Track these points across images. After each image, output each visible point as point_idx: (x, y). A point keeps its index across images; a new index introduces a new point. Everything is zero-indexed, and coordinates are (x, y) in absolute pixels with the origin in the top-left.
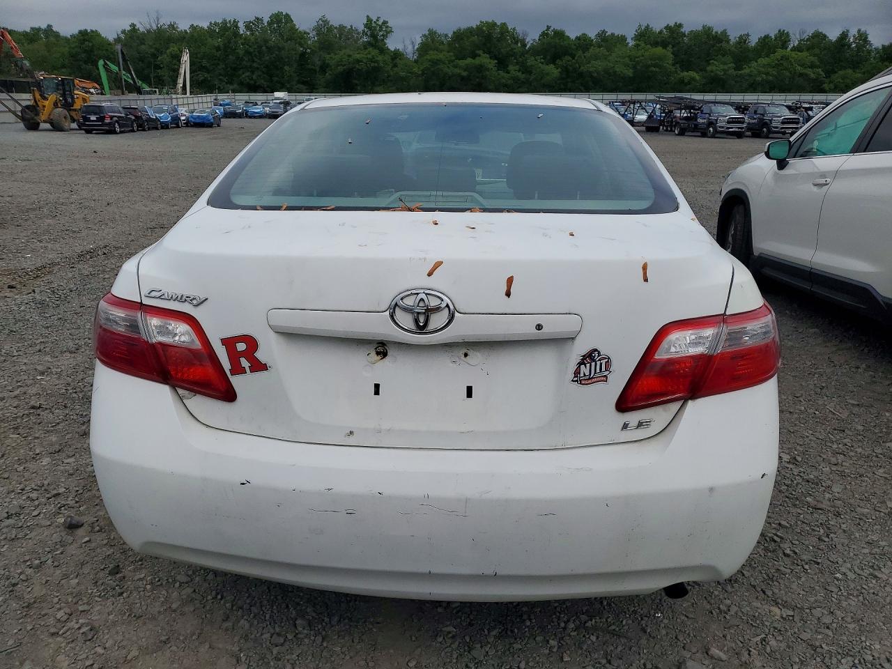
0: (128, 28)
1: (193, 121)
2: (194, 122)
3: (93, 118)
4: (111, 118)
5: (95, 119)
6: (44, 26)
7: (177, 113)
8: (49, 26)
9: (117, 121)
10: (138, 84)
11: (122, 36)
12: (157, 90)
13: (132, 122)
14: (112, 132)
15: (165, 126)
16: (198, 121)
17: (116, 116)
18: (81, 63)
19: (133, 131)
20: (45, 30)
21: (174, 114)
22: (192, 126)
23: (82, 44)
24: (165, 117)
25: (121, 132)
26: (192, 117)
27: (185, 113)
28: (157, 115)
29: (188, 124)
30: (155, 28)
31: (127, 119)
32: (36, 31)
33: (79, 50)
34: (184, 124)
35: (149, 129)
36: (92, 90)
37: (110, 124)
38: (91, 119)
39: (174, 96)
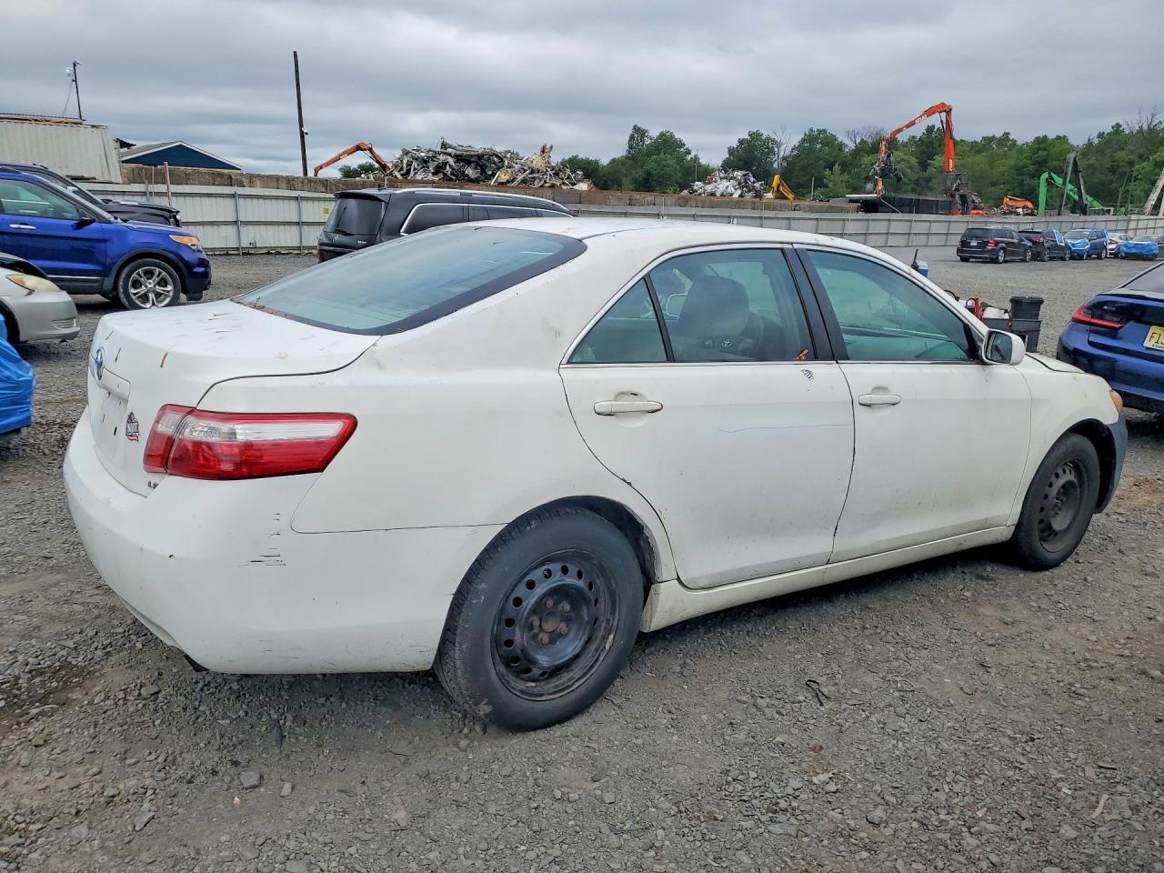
0: (1108, 130)
1: (1125, 250)
2: (1126, 253)
3: (974, 243)
4: (997, 243)
5: (976, 244)
6: (999, 134)
7: (1103, 239)
8: (1007, 134)
9: (1003, 248)
10: (1085, 202)
11: (1096, 141)
12: (1112, 209)
13: (1026, 251)
14: (994, 261)
15: (1077, 256)
16: (1133, 251)
17: (1002, 242)
18: (1024, 177)
19: (1023, 261)
20: (1000, 139)
21: (1098, 240)
22: (1123, 258)
23: (1034, 154)
24: (1082, 244)
25: (1005, 262)
26: (1125, 246)
27: (1118, 240)
28: (1069, 241)
29: (1116, 255)
30: (1145, 127)
31: (1019, 245)
32: (989, 140)
33: (1029, 162)
34: (1111, 254)
35: (1052, 259)
36: (1020, 210)
37: (992, 250)
38: (972, 244)
39: (1134, 217)
